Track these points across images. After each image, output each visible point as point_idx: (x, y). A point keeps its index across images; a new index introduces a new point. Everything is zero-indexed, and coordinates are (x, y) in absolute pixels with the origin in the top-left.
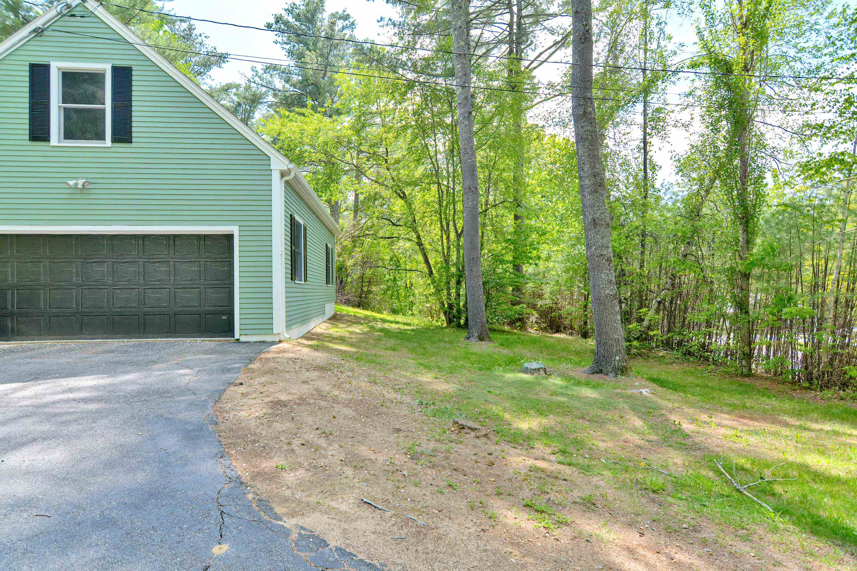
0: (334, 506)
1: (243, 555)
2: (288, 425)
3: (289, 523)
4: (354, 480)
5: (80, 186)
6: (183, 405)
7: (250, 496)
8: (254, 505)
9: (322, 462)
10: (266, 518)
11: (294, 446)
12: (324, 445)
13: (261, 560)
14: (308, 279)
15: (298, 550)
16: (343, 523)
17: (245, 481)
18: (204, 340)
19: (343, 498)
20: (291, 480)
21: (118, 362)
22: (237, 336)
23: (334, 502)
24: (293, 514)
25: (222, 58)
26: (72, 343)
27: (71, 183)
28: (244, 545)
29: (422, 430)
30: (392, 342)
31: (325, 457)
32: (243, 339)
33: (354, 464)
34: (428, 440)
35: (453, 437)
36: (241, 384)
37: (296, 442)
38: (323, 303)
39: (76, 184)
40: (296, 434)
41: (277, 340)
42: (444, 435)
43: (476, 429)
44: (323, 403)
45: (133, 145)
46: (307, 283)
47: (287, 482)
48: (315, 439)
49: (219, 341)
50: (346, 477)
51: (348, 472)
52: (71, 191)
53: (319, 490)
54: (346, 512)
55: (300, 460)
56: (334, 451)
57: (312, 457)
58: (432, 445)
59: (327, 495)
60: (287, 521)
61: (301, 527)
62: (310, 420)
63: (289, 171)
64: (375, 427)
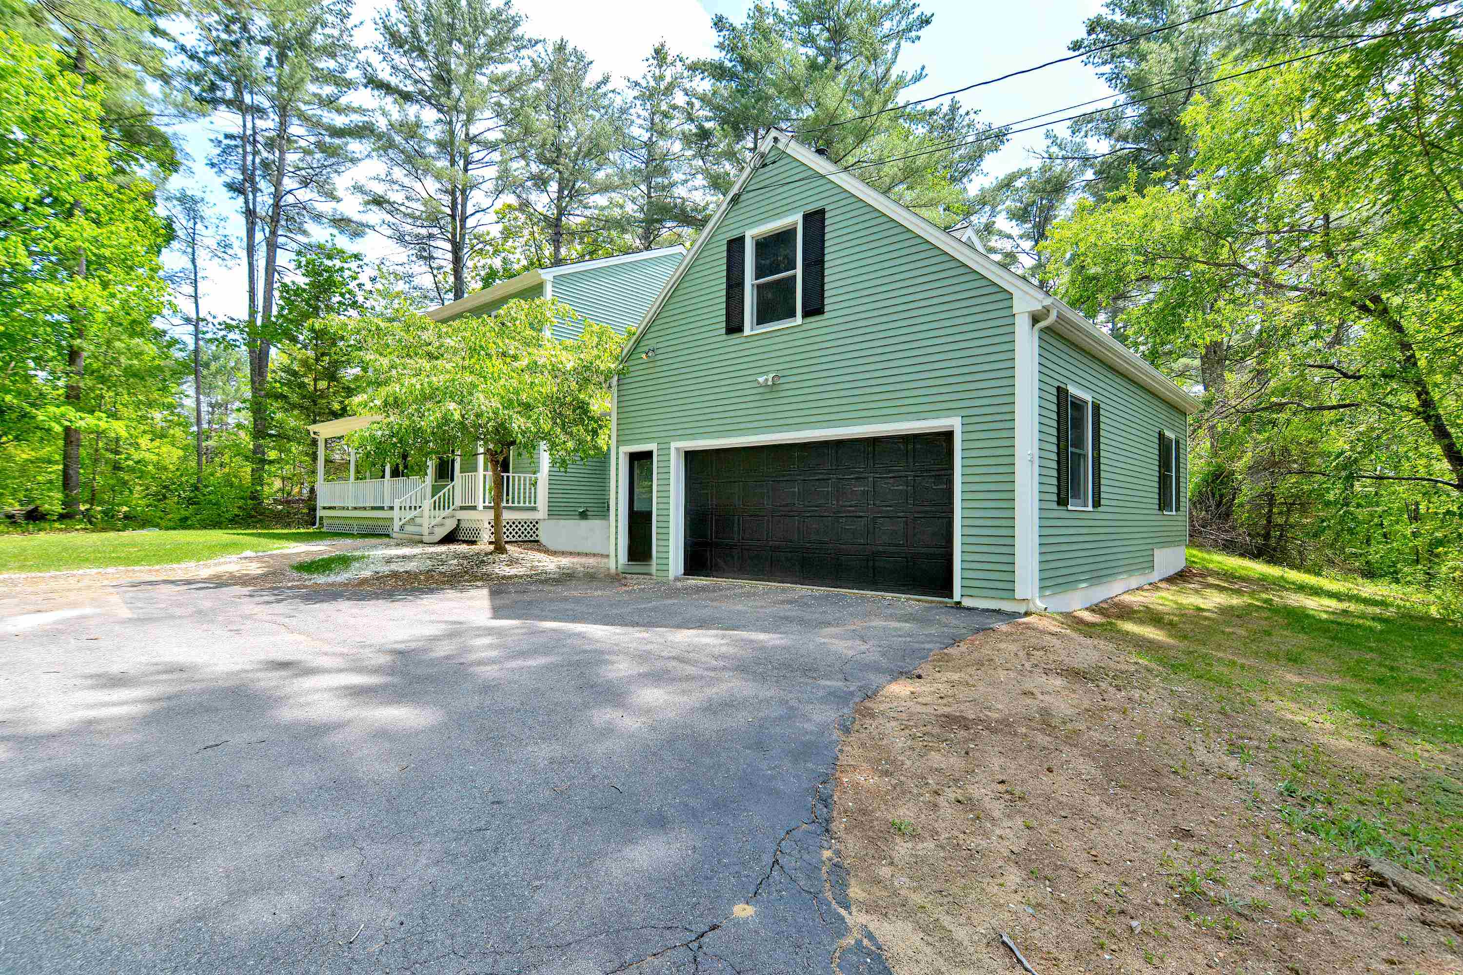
0: (946, 924)
1: (762, 933)
2: (956, 762)
3: (856, 918)
4: (1013, 895)
5: (770, 383)
6: (821, 693)
7: (827, 854)
8: (824, 869)
9: (974, 842)
10: (829, 895)
11: (941, 801)
12: (996, 814)
13: (779, 951)
14: (1103, 502)
15: (838, 966)
16: (941, 960)
17: (835, 829)
18: (908, 599)
19: (969, 918)
20: (903, 852)
21: (786, 618)
22: (957, 597)
23: (949, 918)
24: (871, 908)
25: (1000, 136)
26: (761, 586)
27: (761, 380)
28: (772, 921)
29: (1252, 851)
30: (1299, 640)
31: (986, 835)
32: (967, 602)
33: (1033, 866)
34: (1254, 878)
35: (1342, 895)
36: (919, 677)
37: (951, 794)
38: (1150, 547)
39: (767, 380)
40: (956, 781)
41: (1022, 611)
42: (1313, 883)
43: (1430, 901)
44: (1042, 739)
45: (826, 316)
46: (1100, 509)
47: (894, 854)
48: (987, 798)
49: (932, 602)
50: (1002, 885)
51: (1012, 877)
52: (761, 390)
53: (936, 886)
54: (960, 944)
55: (940, 826)
56: (1008, 830)
57: (963, 828)
58: (1259, 894)
59: (946, 900)
60: (854, 913)
61: (870, 933)
62: (996, 762)
63: (1047, 310)
64: (1133, 812)
